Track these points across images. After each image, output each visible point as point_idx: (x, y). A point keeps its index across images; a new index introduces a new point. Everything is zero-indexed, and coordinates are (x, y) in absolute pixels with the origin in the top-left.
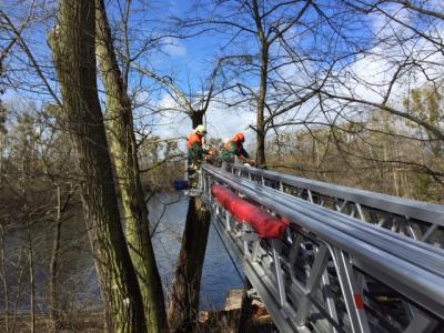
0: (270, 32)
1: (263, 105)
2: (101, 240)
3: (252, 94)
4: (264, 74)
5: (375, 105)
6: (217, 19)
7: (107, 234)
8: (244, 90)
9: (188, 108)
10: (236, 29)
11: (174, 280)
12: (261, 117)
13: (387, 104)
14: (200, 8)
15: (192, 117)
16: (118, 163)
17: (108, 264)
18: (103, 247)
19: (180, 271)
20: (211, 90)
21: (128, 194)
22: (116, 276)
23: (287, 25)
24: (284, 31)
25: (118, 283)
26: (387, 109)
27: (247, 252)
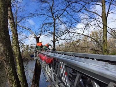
0: (56, 17)
1: (54, 35)
2: (9, 73)
3: (52, 32)
4: (55, 27)
5: (81, 34)
6: (42, 14)
7: (11, 71)
8: (50, 32)
9: (35, 36)
10: (47, 16)
11: (32, 84)
12: (54, 38)
13: (83, 34)
14: (37, 11)
15: (36, 39)
16: (15, 51)
17: (12, 80)
18: (10, 75)
19: (33, 81)
20: (41, 32)
21: (18, 60)
22: (14, 83)
23: (60, 15)
24: (59, 17)
25: (14, 85)
26: (84, 35)
27: (47, 70)
